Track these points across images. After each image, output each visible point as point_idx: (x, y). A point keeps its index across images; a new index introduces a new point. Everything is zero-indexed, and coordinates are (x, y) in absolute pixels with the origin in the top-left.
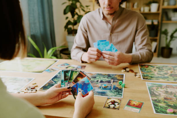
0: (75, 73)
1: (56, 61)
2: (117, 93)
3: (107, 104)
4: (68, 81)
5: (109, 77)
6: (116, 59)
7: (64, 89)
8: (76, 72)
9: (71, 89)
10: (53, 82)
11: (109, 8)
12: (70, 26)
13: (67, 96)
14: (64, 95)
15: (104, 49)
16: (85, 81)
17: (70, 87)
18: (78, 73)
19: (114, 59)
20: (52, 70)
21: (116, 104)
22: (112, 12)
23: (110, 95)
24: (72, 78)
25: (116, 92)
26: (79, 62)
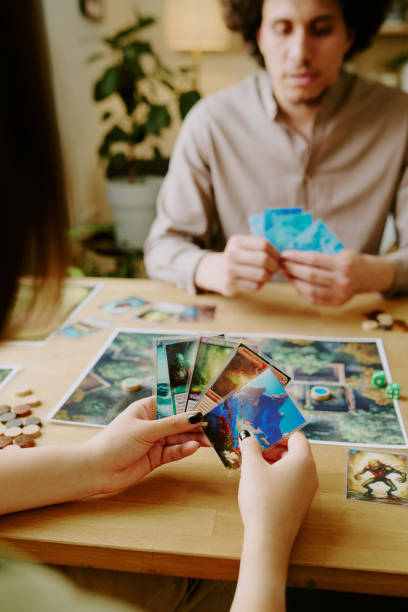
0: (219, 354)
1: (91, 289)
2: (378, 423)
3: (356, 477)
4: (187, 388)
5: (322, 355)
6: (341, 279)
7: (175, 425)
8: (222, 348)
9: (205, 424)
10: (102, 381)
11: (303, 76)
12: (120, 148)
13: (190, 452)
14: (175, 447)
15: (291, 245)
16: (264, 390)
17: (200, 414)
18: (229, 354)
19: (332, 280)
20: (85, 329)
21: (392, 477)
22: (315, 93)
23: (352, 434)
24: (204, 375)
25: (373, 420)
26: (185, 290)
